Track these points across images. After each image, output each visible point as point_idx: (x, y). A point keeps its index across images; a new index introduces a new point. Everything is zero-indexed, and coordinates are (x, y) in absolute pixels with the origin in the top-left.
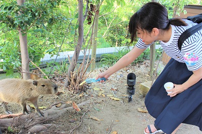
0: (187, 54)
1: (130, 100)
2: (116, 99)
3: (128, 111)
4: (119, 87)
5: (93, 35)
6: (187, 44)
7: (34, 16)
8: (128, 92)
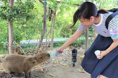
0: (112, 29)
1: (74, 65)
2: (65, 65)
3: (72, 71)
4: (67, 59)
5: (52, 28)
6: (112, 23)
7: (18, 13)
8: (72, 60)
